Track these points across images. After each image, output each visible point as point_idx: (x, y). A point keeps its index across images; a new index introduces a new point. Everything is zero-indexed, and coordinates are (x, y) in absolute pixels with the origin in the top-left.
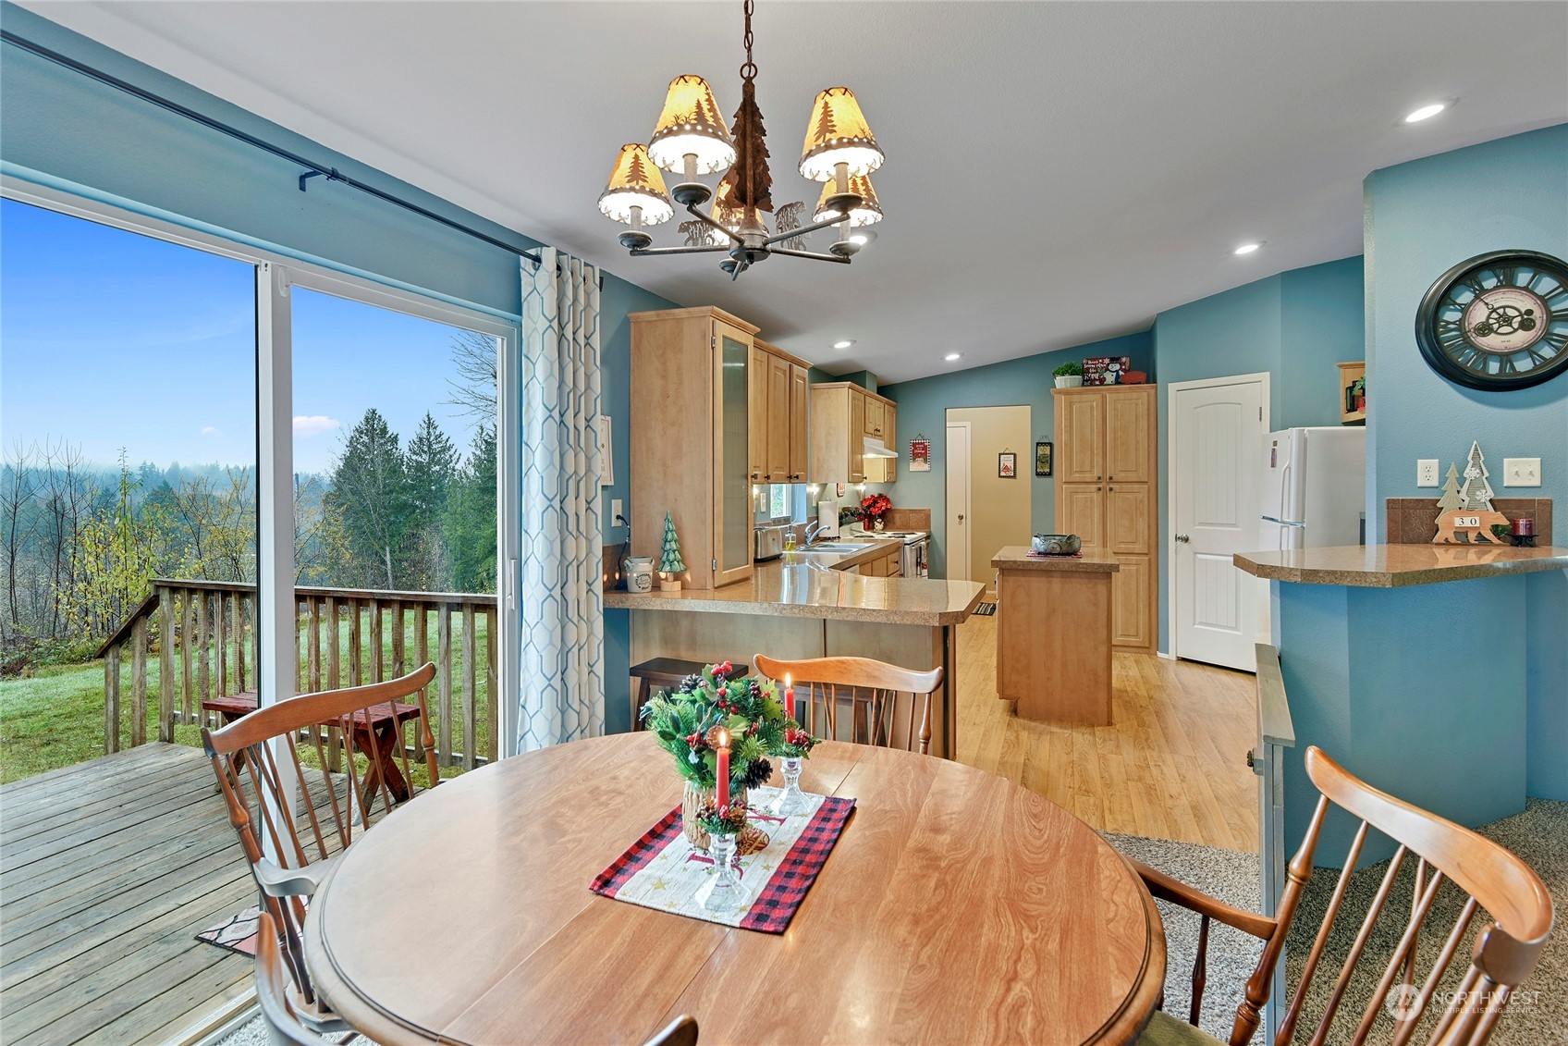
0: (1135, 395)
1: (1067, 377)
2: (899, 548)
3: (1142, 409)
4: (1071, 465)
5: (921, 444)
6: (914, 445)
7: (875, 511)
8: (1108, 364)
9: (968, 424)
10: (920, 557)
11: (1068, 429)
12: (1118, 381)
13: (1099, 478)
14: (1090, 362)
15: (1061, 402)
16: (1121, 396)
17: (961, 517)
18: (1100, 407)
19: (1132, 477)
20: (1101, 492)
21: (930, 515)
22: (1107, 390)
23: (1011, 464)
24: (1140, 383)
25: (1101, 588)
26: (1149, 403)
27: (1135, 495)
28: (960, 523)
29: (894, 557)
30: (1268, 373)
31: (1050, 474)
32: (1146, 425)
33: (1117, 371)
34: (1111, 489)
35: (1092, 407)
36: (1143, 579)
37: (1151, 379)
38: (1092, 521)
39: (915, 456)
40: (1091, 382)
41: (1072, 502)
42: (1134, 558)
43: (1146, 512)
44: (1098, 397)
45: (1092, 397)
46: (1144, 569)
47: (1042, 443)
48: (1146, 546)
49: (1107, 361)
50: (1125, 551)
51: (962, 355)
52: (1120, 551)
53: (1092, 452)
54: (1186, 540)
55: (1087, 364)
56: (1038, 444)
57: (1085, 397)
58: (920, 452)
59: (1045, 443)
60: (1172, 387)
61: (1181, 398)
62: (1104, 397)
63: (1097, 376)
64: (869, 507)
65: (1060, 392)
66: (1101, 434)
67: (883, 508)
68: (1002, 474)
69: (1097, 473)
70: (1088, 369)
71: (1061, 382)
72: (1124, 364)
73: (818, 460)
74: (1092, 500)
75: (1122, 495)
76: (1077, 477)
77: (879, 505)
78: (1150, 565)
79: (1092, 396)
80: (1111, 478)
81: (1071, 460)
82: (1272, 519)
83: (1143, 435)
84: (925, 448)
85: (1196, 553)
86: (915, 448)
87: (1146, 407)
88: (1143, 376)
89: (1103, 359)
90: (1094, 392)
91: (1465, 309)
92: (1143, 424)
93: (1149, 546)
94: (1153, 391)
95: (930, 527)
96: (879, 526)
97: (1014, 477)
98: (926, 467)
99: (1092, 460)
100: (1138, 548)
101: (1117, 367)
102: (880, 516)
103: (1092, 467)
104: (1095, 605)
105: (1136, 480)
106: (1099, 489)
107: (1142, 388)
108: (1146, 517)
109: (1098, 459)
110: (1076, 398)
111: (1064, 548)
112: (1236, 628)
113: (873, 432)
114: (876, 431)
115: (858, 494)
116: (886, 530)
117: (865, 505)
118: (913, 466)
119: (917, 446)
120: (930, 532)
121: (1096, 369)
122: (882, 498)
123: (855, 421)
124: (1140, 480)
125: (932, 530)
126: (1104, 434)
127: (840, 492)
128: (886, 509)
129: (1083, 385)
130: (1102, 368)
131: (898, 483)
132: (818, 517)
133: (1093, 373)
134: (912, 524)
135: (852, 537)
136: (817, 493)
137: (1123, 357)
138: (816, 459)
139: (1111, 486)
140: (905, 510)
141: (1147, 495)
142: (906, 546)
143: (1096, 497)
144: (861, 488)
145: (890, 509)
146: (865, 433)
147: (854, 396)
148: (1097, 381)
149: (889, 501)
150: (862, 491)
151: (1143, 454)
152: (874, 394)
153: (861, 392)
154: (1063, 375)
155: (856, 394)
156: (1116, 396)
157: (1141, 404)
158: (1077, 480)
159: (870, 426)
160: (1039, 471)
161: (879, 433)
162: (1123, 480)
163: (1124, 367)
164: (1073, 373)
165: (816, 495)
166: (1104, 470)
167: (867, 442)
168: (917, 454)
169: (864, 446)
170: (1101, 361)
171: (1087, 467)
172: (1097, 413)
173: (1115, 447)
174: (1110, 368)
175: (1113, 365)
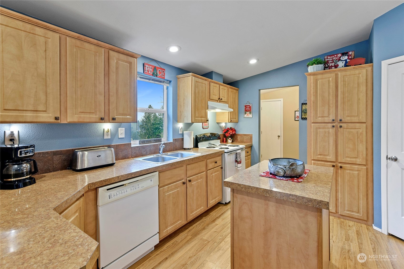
0: (357, 72)
1: (315, 66)
2: (222, 154)
4: (317, 113)
5: (248, 106)
6: (246, 106)
7: (227, 134)
8: (340, 57)
9: (282, 100)
10: (237, 158)
11: (315, 94)
12: (346, 66)
13: (333, 120)
14: (329, 57)
15: (311, 80)
16: (348, 73)
17: (279, 136)
18: (334, 81)
19: (355, 119)
20: (334, 128)
21: (252, 137)
22: (339, 71)
24: (361, 64)
26: (367, 76)
27: (357, 130)
28: (279, 139)
29: (218, 159)
31: (306, 119)
32: (365, 89)
33: (346, 60)
34: (341, 127)
35: (329, 81)
36: (363, 180)
37: (369, 60)
38: (329, 144)
39: (246, 111)
40: (330, 67)
41: (317, 134)
42: (356, 167)
43: (364, 140)
44: (333, 75)
45: (330, 75)
46: (363, 173)
47: (304, 104)
48: (365, 161)
49: (339, 55)
50: (350, 162)
52: (347, 162)
53: (329, 106)
56: (302, 104)
57: (325, 75)
58: (248, 109)
59: (306, 104)
60: (384, 63)
62: (337, 75)
63: (333, 64)
64: (225, 133)
65: (311, 74)
66: (334, 96)
67: (231, 134)
68: (296, 119)
69: (332, 117)
70: (328, 61)
71: (311, 69)
72: (351, 55)
73: (180, 112)
74: (329, 133)
75: (348, 130)
76: (320, 120)
77: (229, 132)
80: (341, 120)
81: (317, 111)
83: (363, 96)
84: (250, 107)
85: (402, 169)
86: (246, 108)
87: (365, 78)
88: (363, 60)
89: (337, 54)
90: (331, 72)
92: (363, 88)
93: (367, 160)
94: (370, 69)
95: (252, 142)
96: (230, 141)
98: (251, 116)
99: (329, 110)
100: (359, 161)
101: (346, 57)
102: (230, 137)
103: (329, 114)
104: (306, 233)
105: (357, 121)
106: (333, 126)
107: (362, 67)
108: (365, 143)
109: (333, 110)
110: (319, 77)
111: (288, 173)
113: (217, 99)
114: (220, 100)
115: (221, 127)
116: (233, 143)
117: (223, 132)
118: (245, 116)
119: (247, 107)
120: (252, 144)
121: (333, 60)
122: (231, 129)
123: (199, 93)
124: (361, 121)
125: (253, 143)
126: (337, 96)
127: (204, 126)
128: (232, 134)
129: (324, 69)
130: (337, 59)
131: (239, 123)
132: (183, 138)
133: (330, 63)
134: (245, 140)
135: (205, 148)
136: (182, 127)
137: (350, 52)
138: (179, 111)
139: (341, 125)
140: (242, 134)
141: (365, 130)
142: (225, 153)
143: (332, 131)
144: (223, 125)
145: (235, 134)
146: (210, 99)
147: (198, 81)
148: (333, 66)
149: (235, 130)
150: (223, 126)
151: (363, 106)
152: (218, 82)
153: (206, 80)
154: (312, 65)
155: (200, 80)
156: (344, 73)
157: (362, 76)
158: (320, 121)
159: (214, 96)
160: (302, 117)
161: (223, 100)
162: (349, 121)
163: (350, 57)
164: (318, 64)
165: (182, 128)
166: (336, 115)
167: (210, 103)
168: (247, 110)
169: (208, 105)
170: (335, 56)
171: (326, 114)
172: (333, 84)
173: (344, 103)
174: (341, 59)
175: (344, 57)
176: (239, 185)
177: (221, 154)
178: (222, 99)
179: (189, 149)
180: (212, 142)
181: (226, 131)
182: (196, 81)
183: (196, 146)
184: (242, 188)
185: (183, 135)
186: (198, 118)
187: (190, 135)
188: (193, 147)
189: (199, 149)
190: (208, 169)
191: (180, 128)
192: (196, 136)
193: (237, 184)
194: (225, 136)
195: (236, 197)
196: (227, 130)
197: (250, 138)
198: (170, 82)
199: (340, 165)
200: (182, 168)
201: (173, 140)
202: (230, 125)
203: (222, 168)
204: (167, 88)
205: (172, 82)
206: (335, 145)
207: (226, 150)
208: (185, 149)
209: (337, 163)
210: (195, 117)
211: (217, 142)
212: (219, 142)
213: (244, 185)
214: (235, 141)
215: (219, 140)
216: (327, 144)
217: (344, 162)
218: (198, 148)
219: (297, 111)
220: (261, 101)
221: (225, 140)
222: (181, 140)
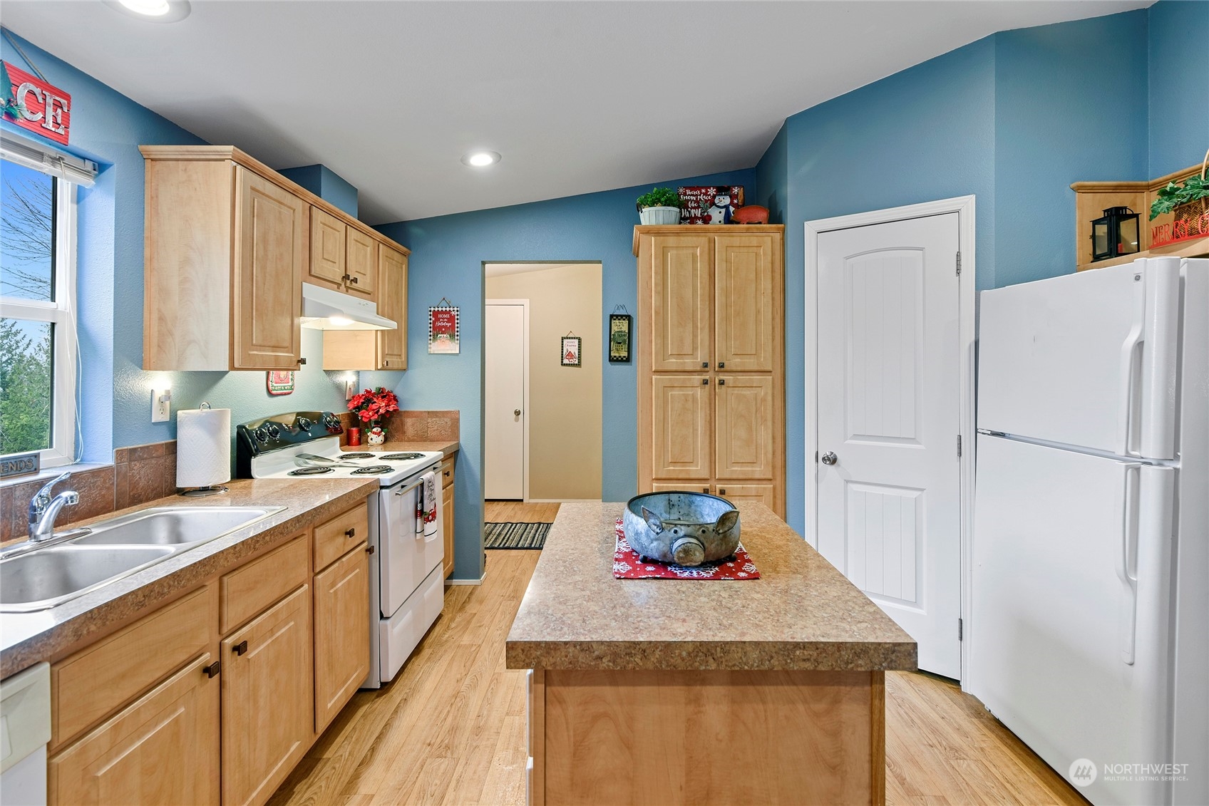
0: (753, 240)
1: (659, 208)
2: (370, 495)
3: (764, 263)
4: (664, 345)
5: (446, 312)
6: (436, 314)
7: (365, 415)
8: (714, 197)
9: (526, 302)
10: (422, 501)
11: (660, 288)
13: (704, 365)
14: (688, 192)
15: (650, 247)
16: (736, 240)
17: (517, 413)
18: (706, 257)
19: (751, 363)
20: (707, 387)
21: (458, 419)
23: (575, 350)
24: (760, 223)
26: (773, 254)
27: (754, 391)
28: (517, 420)
29: (355, 519)
30: (973, 197)
31: (627, 360)
32: (770, 286)
33: (726, 207)
34: (722, 383)
35: (694, 256)
37: (775, 217)
38: (695, 430)
39: (437, 331)
40: (692, 220)
41: (665, 402)
42: (753, 486)
43: (769, 417)
45: (694, 243)
46: (767, 500)
47: (617, 316)
48: (770, 468)
49: (712, 191)
50: (741, 477)
51: (499, 157)
52: (734, 477)
53: (695, 327)
55: (685, 194)
56: (612, 316)
57: (687, 242)
58: (444, 324)
59: (622, 316)
60: (811, 227)
62: (712, 242)
64: (358, 408)
65: (648, 231)
67: (383, 412)
68: (566, 361)
69: (701, 357)
70: (688, 201)
71: (649, 216)
72: (736, 196)
73: (160, 318)
74: (694, 399)
75: (736, 391)
76: (673, 363)
77: (374, 406)
78: (775, 497)
79: (695, 238)
80: (722, 366)
81: (664, 338)
82: (1002, 435)
84: (452, 319)
85: (847, 482)
86: (437, 319)
87: (770, 258)
88: (763, 215)
89: (707, 188)
90: (697, 232)
92: (766, 284)
93: (774, 467)
94: (778, 236)
95: (458, 437)
96: (375, 438)
97: (579, 365)
98: (454, 347)
99: (695, 336)
100: (759, 470)
101: (727, 200)
102: (377, 423)
103: (695, 349)
104: (834, 769)
105: (756, 368)
106: (705, 382)
107: (764, 230)
108: (770, 423)
109: (703, 336)
110: (671, 241)
112: (916, 603)
113: (339, 280)
114: (347, 282)
115: (339, 388)
116: (388, 444)
117: (351, 406)
118: (435, 347)
119: (440, 316)
120: (458, 444)
121: (696, 201)
122: (382, 394)
123: (265, 241)
124: (762, 369)
125: (461, 442)
127: (276, 386)
128: (387, 411)
129: (680, 223)
130: (706, 201)
131: (409, 372)
132: (175, 444)
133: (692, 208)
134: (431, 433)
135: (284, 475)
136: (168, 392)
137: (734, 187)
138: (155, 316)
139: (722, 377)
140: (421, 412)
141: (770, 392)
142: (383, 490)
143: (701, 394)
144: (348, 379)
145: (395, 410)
146: (310, 275)
147: (260, 188)
148: (699, 218)
149: (395, 398)
150: (350, 383)
151: (765, 329)
152: (343, 213)
153: (294, 193)
154: (653, 204)
155: (269, 188)
156: (726, 241)
157: (764, 254)
158: (674, 368)
159: (328, 265)
160: (610, 356)
161: (359, 285)
162: (739, 369)
163: (735, 201)
164: (666, 204)
165: (168, 397)
166: (712, 352)
167: (312, 292)
168: (440, 327)
169: (302, 299)
170: (703, 191)
171: (687, 348)
172: (701, 266)
173: (727, 318)
174: (716, 201)
175: (721, 198)
176: (585, 647)
177: (367, 497)
178: (355, 280)
179: (205, 489)
180: (309, 448)
181: (363, 403)
182: (253, 189)
183: (242, 470)
184: (600, 658)
185: (173, 426)
186: (260, 351)
187: (213, 428)
188: (229, 479)
189: (255, 482)
190: (318, 570)
191: (160, 393)
192: (240, 427)
193: (575, 644)
194: (354, 419)
195: (561, 702)
196: (368, 398)
197: (449, 423)
198: (100, 167)
199: (719, 486)
200: (199, 597)
201: (119, 454)
202: (373, 382)
203: (370, 550)
204: (80, 196)
205: (111, 174)
206: (708, 433)
207: (386, 478)
208: (183, 492)
209: (713, 483)
210: (248, 344)
211: (330, 448)
212: (334, 444)
213: (610, 643)
214: (393, 436)
215: (337, 439)
216: (691, 430)
217: (727, 476)
218: (252, 478)
219: (567, 338)
220: (487, 301)
221: (355, 436)
222: (162, 451)
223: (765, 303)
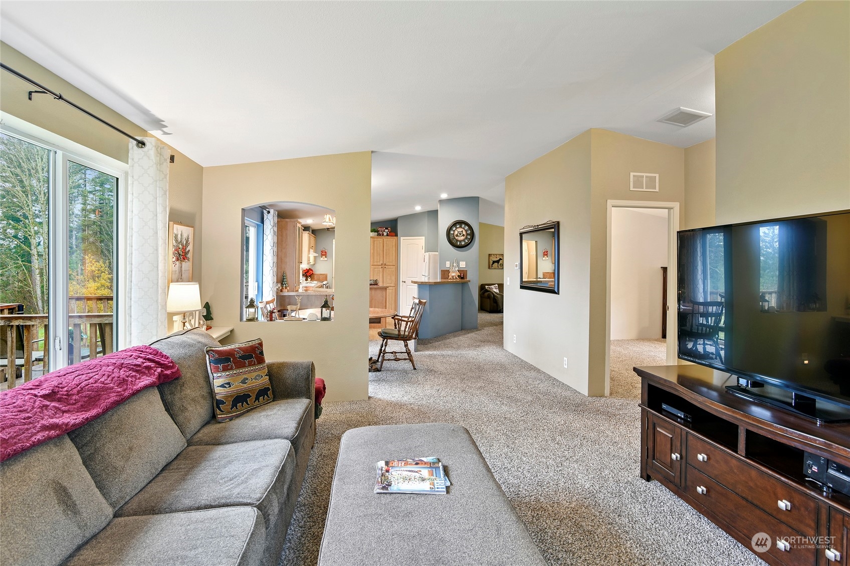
0: (392, 240)
1: (373, 233)
3: (394, 244)
4: (374, 260)
5: (324, 251)
6: (322, 251)
7: (308, 274)
8: (385, 230)
11: (373, 249)
12: (387, 235)
13: (382, 264)
14: (380, 229)
16: (388, 240)
18: (382, 243)
22: (384, 238)
24: (393, 236)
25: (384, 293)
26: (395, 242)
27: (391, 269)
30: (424, 237)
34: (385, 267)
35: (380, 243)
36: (394, 294)
37: (396, 235)
40: (380, 235)
41: (374, 271)
45: (380, 239)
46: (394, 289)
48: (395, 283)
50: (389, 286)
52: (388, 283)
53: (380, 256)
54: (405, 282)
57: (379, 239)
60: (402, 238)
61: (404, 241)
62: (383, 240)
63: (381, 233)
64: (306, 272)
69: (381, 262)
70: (379, 231)
72: (389, 230)
75: (388, 269)
76: (375, 263)
80: (385, 264)
81: (374, 258)
84: (326, 252)
85: (407, 286)
86: (323, 253)
88: (394, 234)
89: (383, 228)
90: (381, 238)
91: (454, 231)
92: (394, 248)
94: (397, 239)
95: (327, 280)
96: (309, 279)
98: (325, 259)
100: (392, 285)
101: (387, 231)
102: (310, 276)
104: (382, 297)
105: (392, 265)
106: (382, 267)
107: (394, 238)
108: (395, 275)
109: (381, 258)
110: (375, 240)
111: (375, 283)
118: (322, 259)
121: (381, 231)
122: (310, 269)
126: (383, 251)
128: (312, 273)
129: (378, 236)
130: (383, 231)
131: (317, 265)
134: (321, 279)
137: (388, 228)
140: (318, 274)
141: (394, 269)
143: (381, 270)
150: (302, 267)
151: (393, 257)
156: (386, 240)
158: (376, 265)
162: (389, 265)
164: (375, 232)
166: (383, 262)
168: (323, 255)
171: (379, 261)
172: (381, 245)
173: (386, 255)
196: (308, 270)
197: (324, 277)
216: (379, 277)
223: (394, 252)
